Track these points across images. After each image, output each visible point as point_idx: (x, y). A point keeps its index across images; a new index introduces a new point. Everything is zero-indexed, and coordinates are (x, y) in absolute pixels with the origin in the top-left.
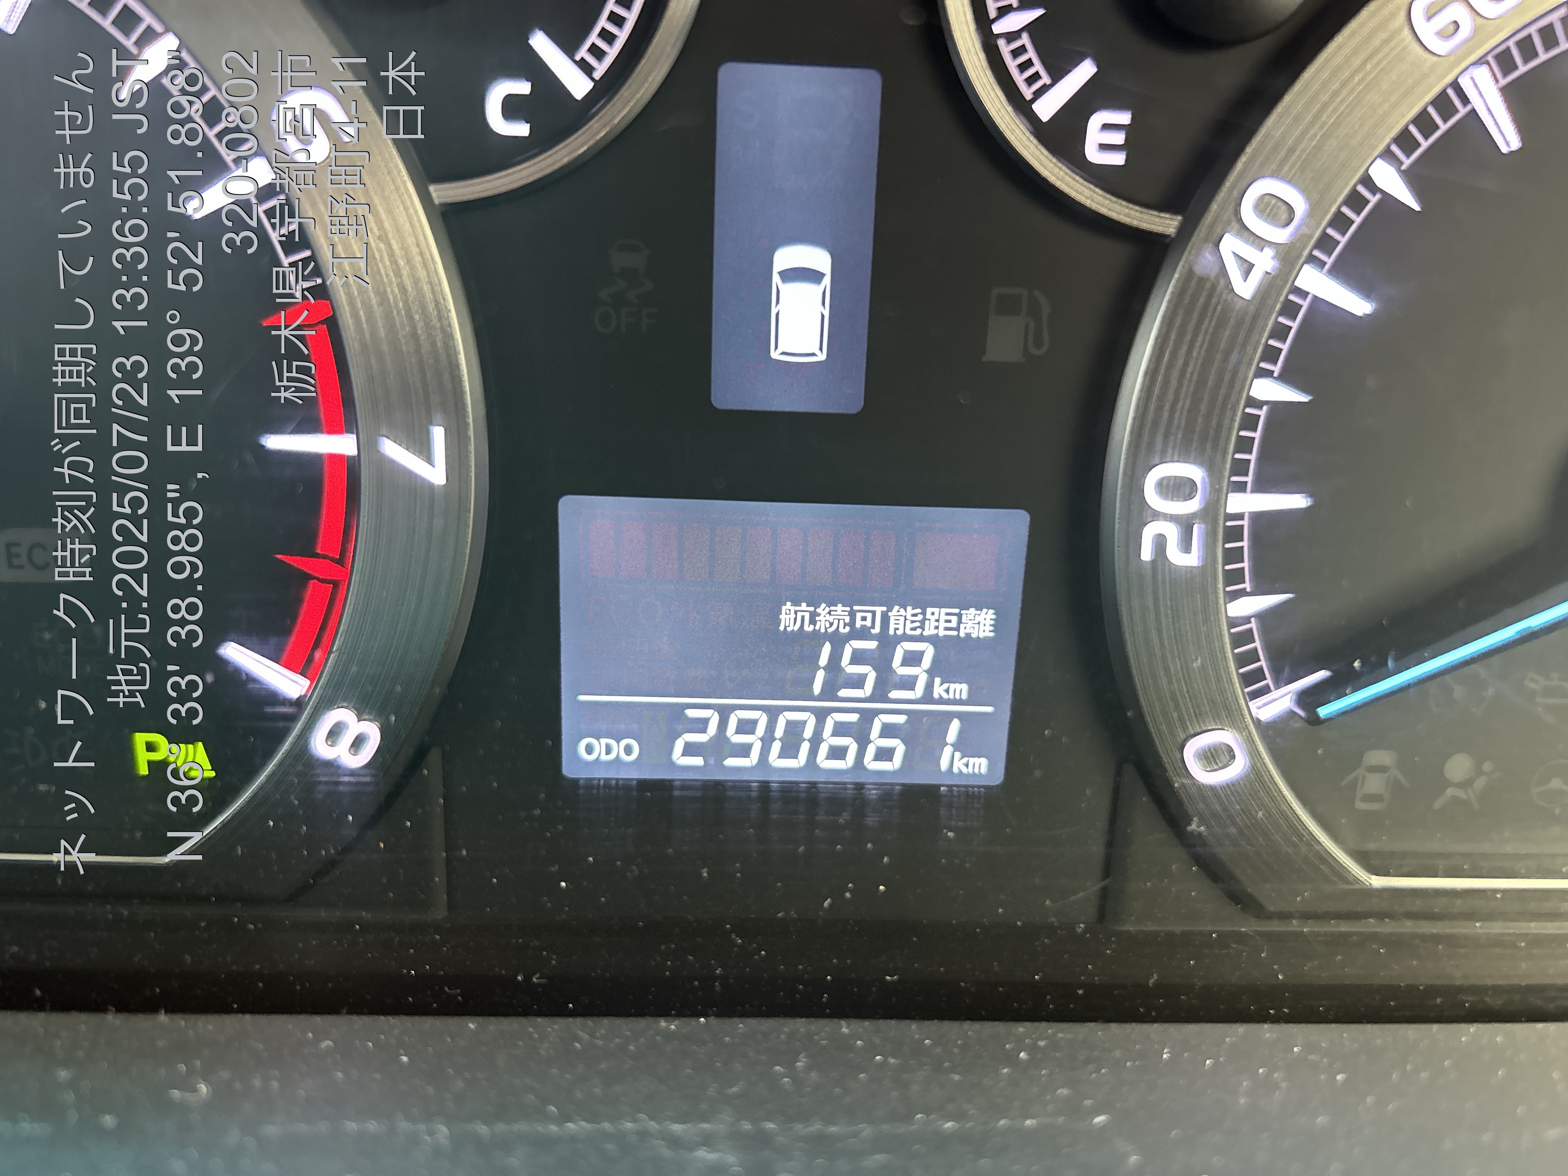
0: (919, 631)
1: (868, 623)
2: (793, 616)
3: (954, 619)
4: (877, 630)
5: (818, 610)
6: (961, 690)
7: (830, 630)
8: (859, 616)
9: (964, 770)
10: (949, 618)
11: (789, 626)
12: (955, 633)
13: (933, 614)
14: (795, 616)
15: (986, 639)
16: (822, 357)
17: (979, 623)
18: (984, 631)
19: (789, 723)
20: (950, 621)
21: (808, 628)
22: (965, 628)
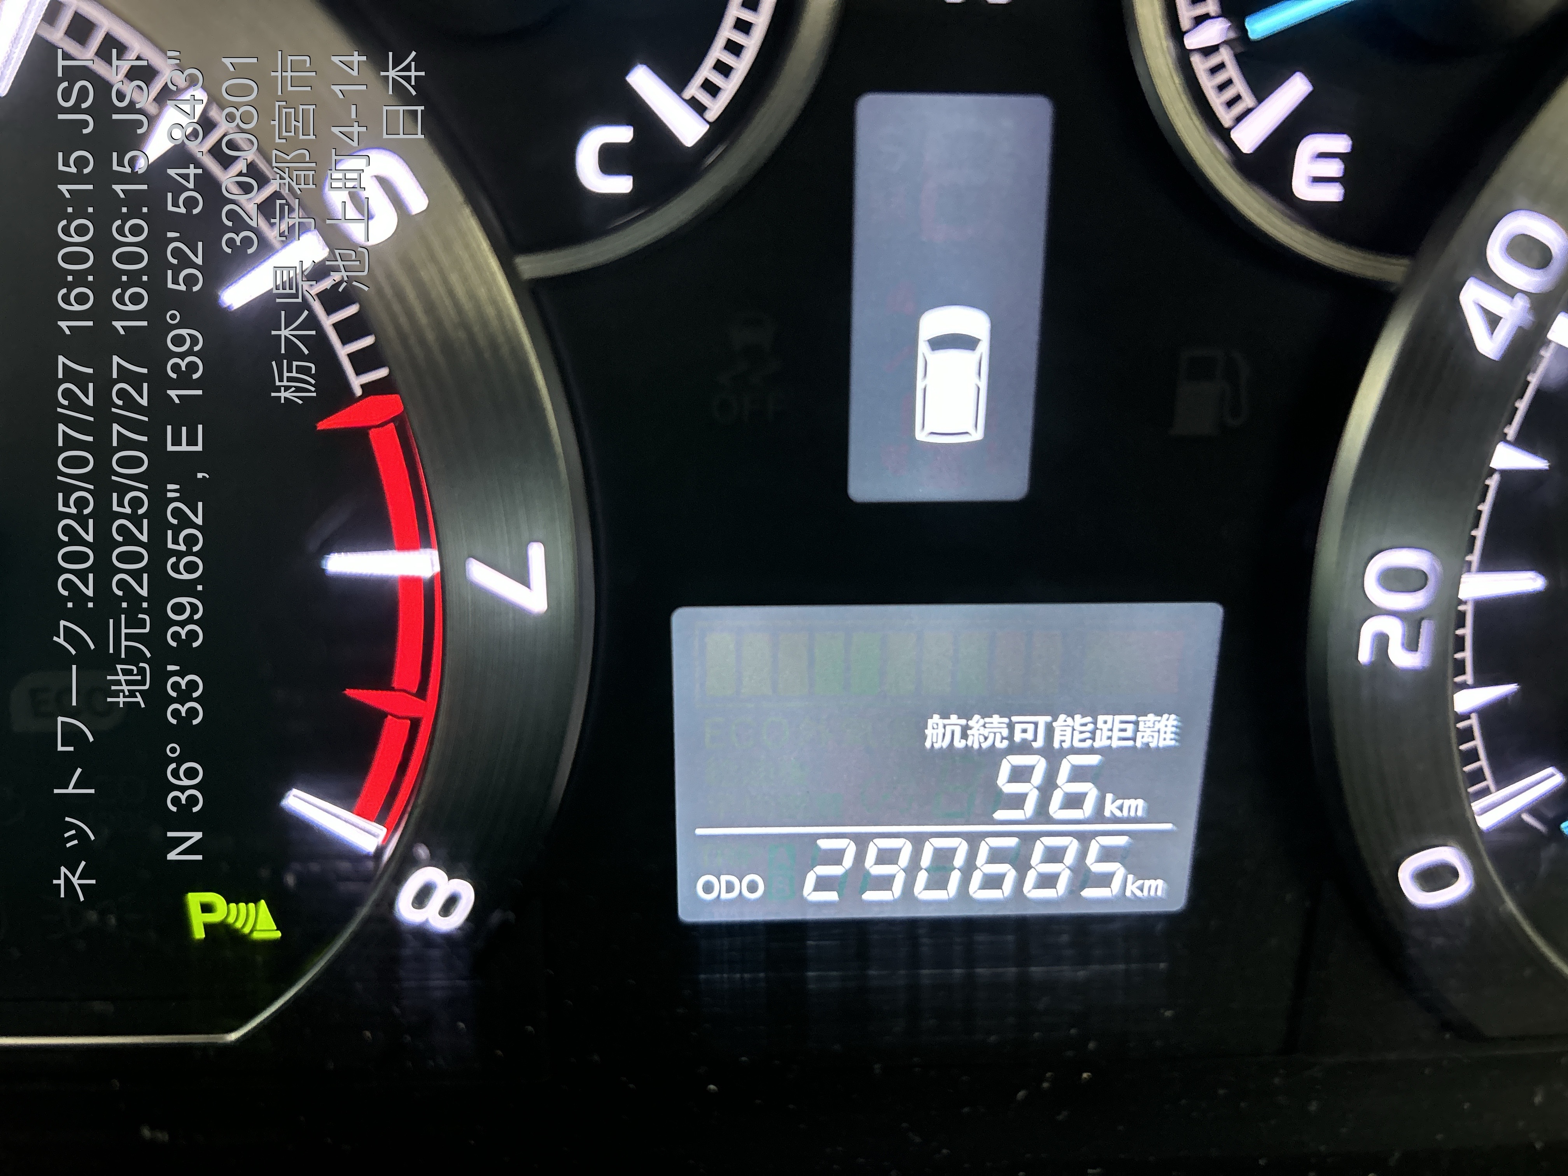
0: (1089, 743)
1: (1029, 736)
2: (941, 730)
3: (1130, 727)
4: (1039, 744)
5: (971, 723)
6: (1136, 806)
7: (985, 745)
8: (1018, 728)
9: (1138, 893)
10: (1124, 726)
11: (937, 742)
12: (1130, 743)
13: (1105, 722)
14: (943, 730)
15: (1167, 749)
16: (978, 435)
17: (1159, 731)
18: (1165, 739)
19: (938, 852)
20: (1124, 730)
21: (959, 744)
22: (1143, 737)
